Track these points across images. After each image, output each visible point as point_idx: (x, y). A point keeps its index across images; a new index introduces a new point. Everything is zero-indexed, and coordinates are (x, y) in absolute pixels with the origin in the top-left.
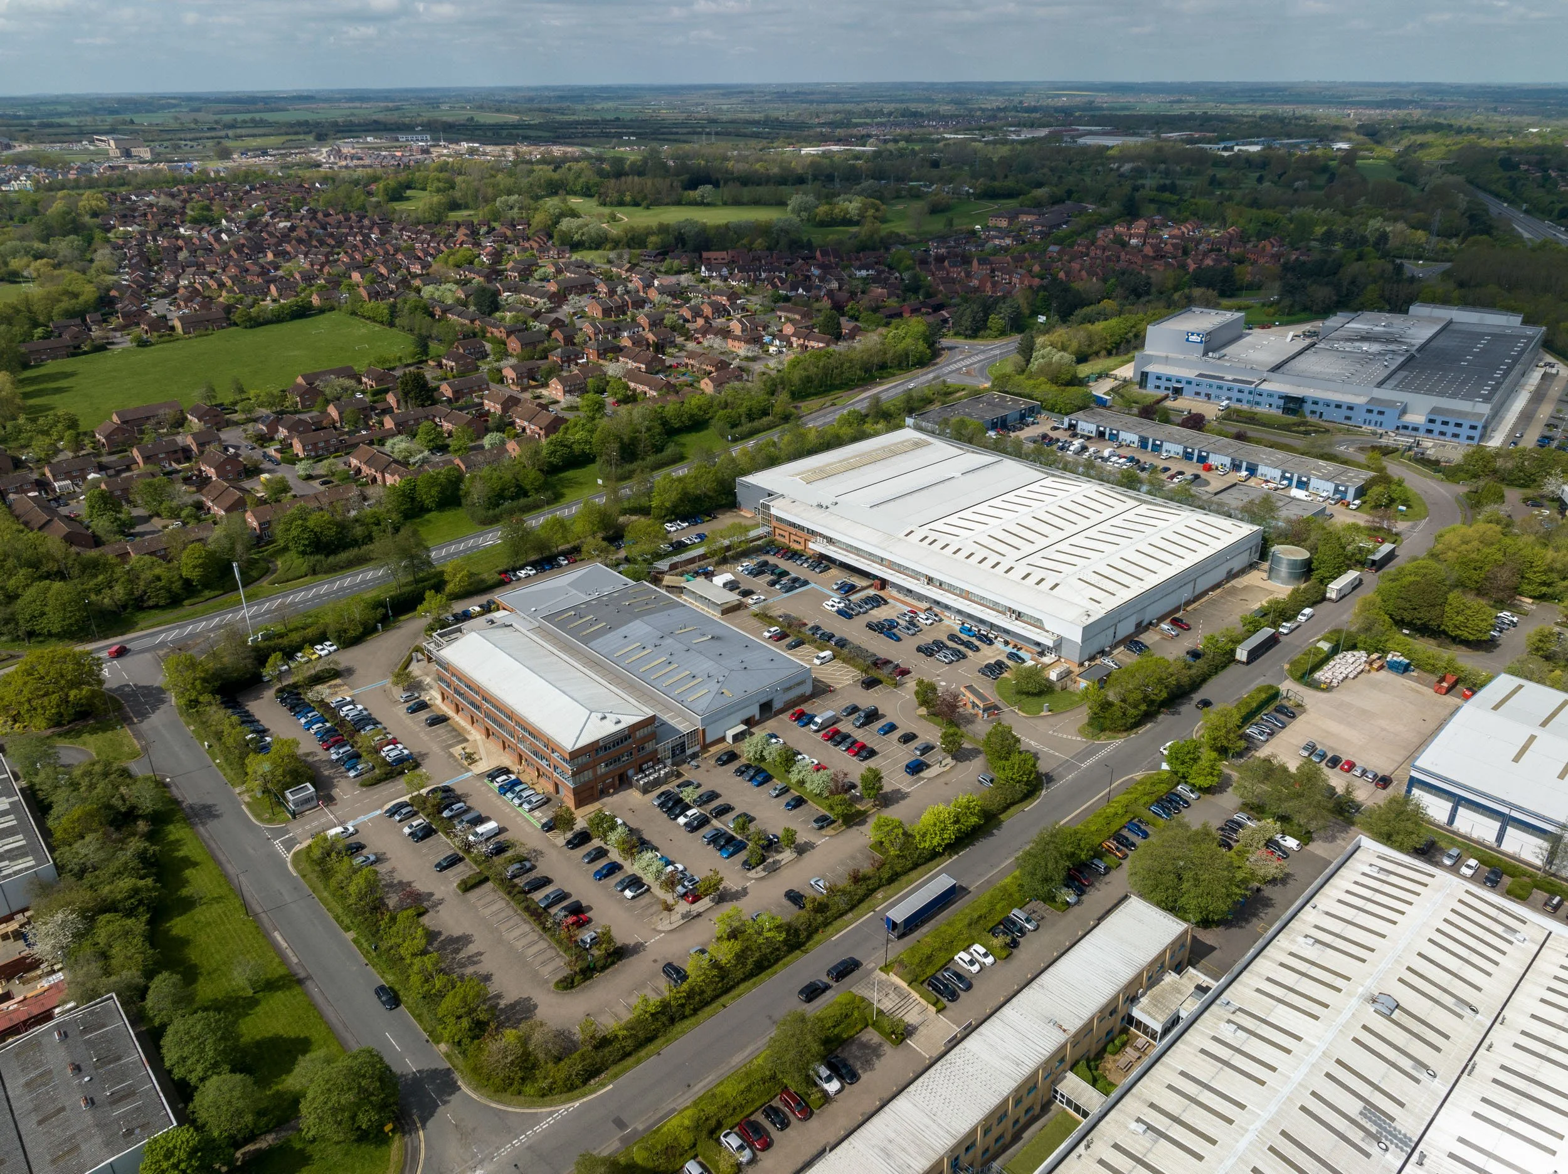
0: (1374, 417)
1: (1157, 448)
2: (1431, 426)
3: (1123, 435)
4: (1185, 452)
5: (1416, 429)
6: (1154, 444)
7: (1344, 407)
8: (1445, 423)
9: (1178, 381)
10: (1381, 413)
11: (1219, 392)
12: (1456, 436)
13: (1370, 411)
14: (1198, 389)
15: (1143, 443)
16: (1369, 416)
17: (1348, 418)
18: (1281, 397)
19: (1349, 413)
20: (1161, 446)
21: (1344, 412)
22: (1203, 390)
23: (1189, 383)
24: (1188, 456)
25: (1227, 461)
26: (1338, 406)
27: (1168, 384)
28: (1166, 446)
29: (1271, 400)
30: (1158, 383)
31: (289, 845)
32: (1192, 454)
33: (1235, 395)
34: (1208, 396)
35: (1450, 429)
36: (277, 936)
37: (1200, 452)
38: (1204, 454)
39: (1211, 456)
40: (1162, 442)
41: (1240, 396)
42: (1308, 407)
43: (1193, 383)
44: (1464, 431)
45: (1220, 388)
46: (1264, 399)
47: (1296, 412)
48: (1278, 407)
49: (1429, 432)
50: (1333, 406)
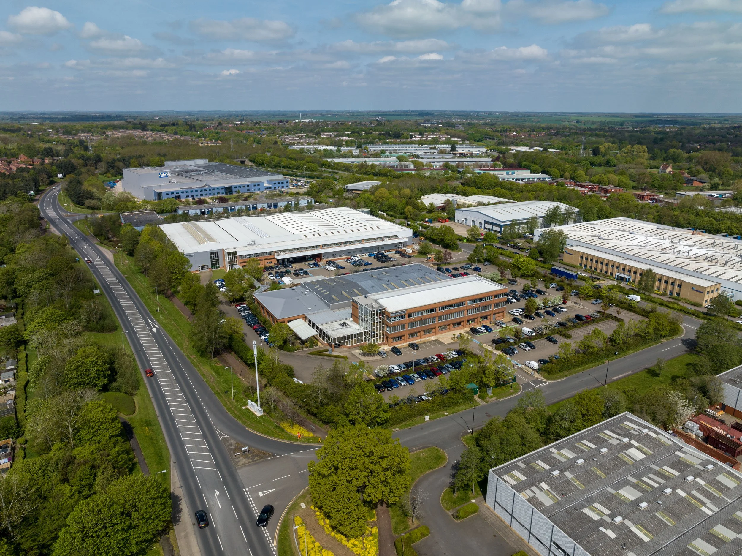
0: (257, 187)
5: (270, 188)
7: (246, 186)
8: (279, 183)
9: (177, 193)
10: (258, 185)
11: (197, 193)
12: (283, 187)
13: (255, 185)
14: (187, 194)
16: (255, 187)
17: (248, 190)
18: (223, 189)
19: (248, 188)
21: (247, 188)
22: (190, 194)
23: (182, 192)
25: (265, 205)
26: (244, 186)
27: (173, 196)
29: (218, 191)
30: (168, 196)
31: (539, 382)
33: (204, 192)
34: (192, 196)
35: (281, 185)
36: (616, 378)
37: (253, 205)
38: (255, 206)
39: (258, 205)
40: (235, 207)
41: (206, 192)
42: (234, 190)
43: (185, 192)
44: (285, 185)
45: (197, 191)
46: (216, 191)
47: (231, 193)
48: (222, 193)
49: (275, 188)
50: (242, 187)
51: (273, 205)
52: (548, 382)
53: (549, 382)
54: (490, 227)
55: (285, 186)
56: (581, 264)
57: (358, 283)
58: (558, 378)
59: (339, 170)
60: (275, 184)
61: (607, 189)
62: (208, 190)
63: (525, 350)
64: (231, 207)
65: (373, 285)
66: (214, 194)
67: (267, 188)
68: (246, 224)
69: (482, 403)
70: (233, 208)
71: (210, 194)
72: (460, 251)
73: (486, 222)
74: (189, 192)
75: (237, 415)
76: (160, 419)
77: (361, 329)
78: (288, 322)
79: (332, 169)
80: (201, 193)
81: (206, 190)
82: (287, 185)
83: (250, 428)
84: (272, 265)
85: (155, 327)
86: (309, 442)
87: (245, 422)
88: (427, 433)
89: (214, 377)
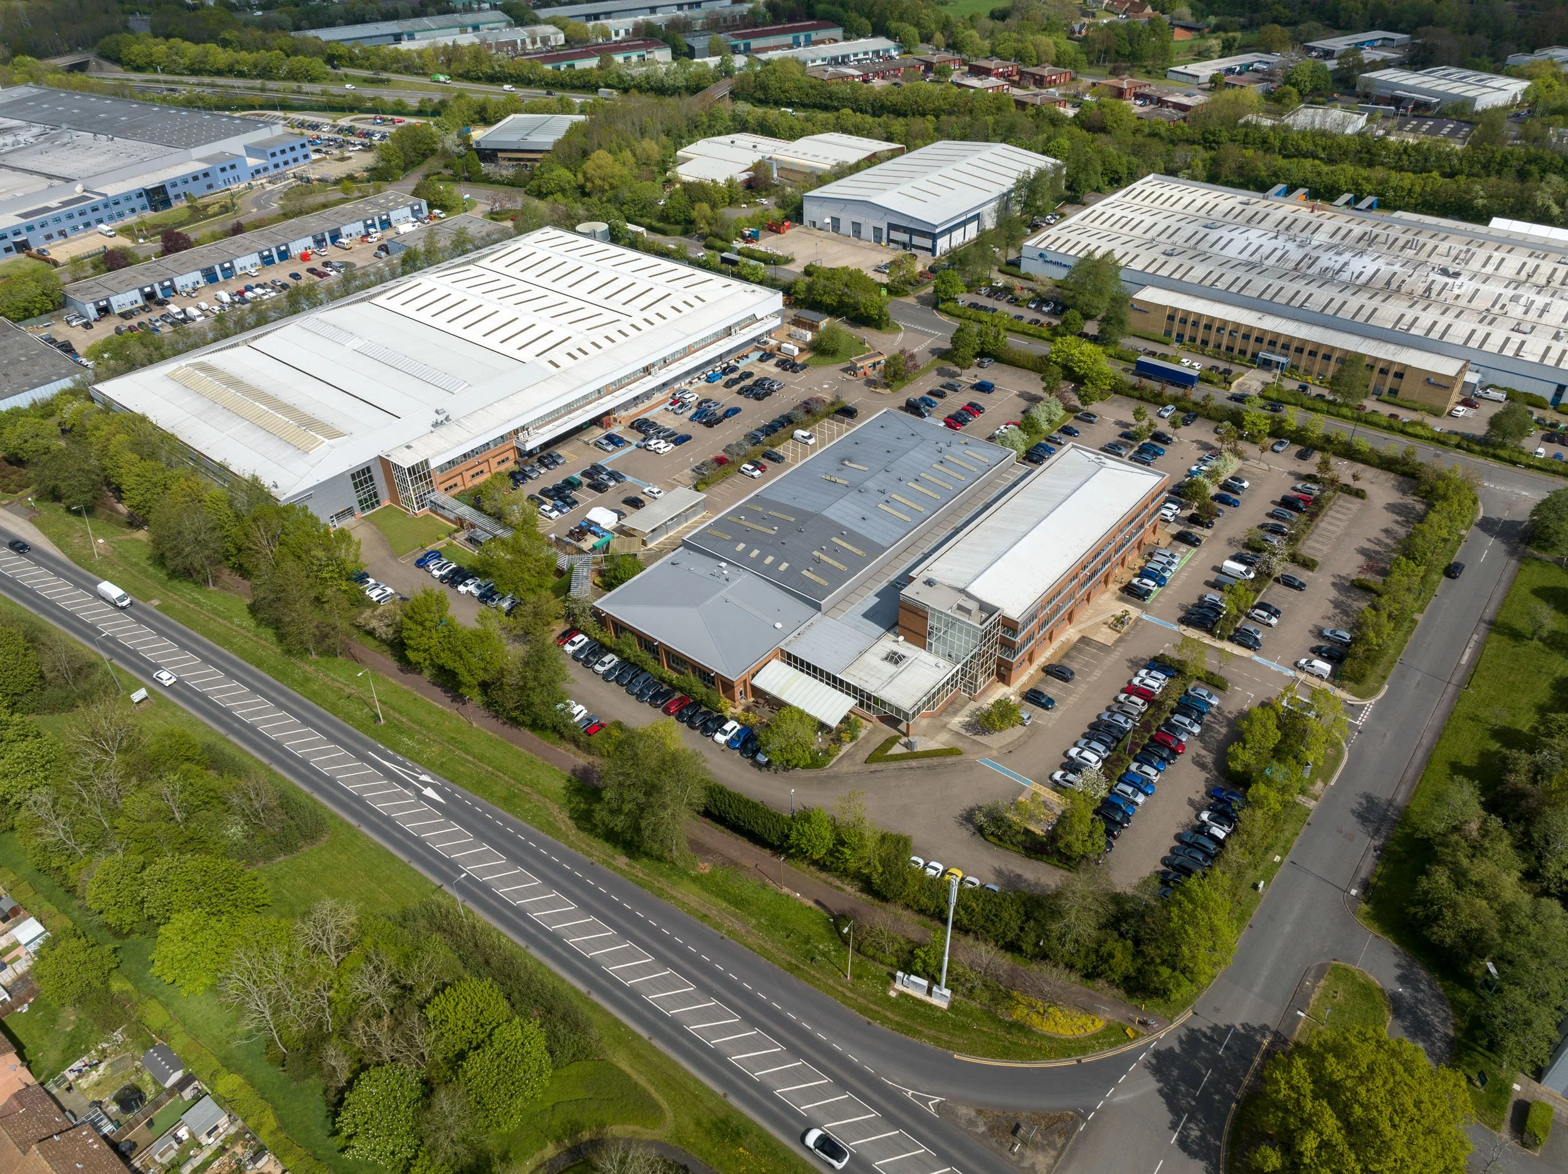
0: (230, 173)
1: (229, 272)
2: (275, 160)
3: (179, 282)
4: (263, 258)
5: (266, 169)
6: (223, 270)
7: (201, 177)
8: (283, 152)
9: (17, 233)
10: (233, 167)
11: (72, 222)
12: (295, 160)
13: (223, 170)
14: (46, 231)
15: (210, 277)
16: (225, 175)
17: (210, 187)
18: (140, 195)
19: (208, 181)
20: (232, 267)
21: (204, 182)
22: (53, 229)
23: (30, 228)
24: (267, 261)
25: (309, 241)
26: (195, 178)
27: (7, 243)
28: (238, 263)
29: (131, 204)
31: (1355, 710)
32: (271, 256)
33: (91, 217)
34: (62, 234)
35: (289, 156)
36: (1465, 660)
37: (278, 248)
38: (283, 248)
39: (291, 246)
40: (231, 262)
41: (97, 215)
42: (171, 193)
43: (37, 227)
44: (299, 153)
45: (70, 216)
46: (124, 207)
47: (166, 203)
48: (144, 208)
49: (276, 166)
50: (190, 180)
51: (327, 236)
52: (1367, 703)
53: (1370, 703)
54: (904, 237)
55: (301, 159)
56: (1168, 333)
57: (825, 513)
58: (1378, 690)
59: (385, 69)
60: (273, 155)
61: (1042, 77)
62: (101, 207)
63: (1269, 625)
64: (221, 265)
65: (865, 514)
66: (121, 215)
67: (258, 172)
68: (356, 343)
69: (1312, 804)
70: (227, 265)
71: (111, 218)
72: (898, 329)
73: (892, 227)
74: (50, 222)
75: (898, 1024)
76: (734, 1101)
77: (942, 663)
78: (753, 676)
79: (361, 67)
80: (84, 219)
81: (95, 210)
82: (304, 151)
83: (961, 1051)
84: (510, 466)
85: (426, 784)
86: (1112, 1045)
87: (937, 1040)
88: (1288, 928)
89: (735, 916)
